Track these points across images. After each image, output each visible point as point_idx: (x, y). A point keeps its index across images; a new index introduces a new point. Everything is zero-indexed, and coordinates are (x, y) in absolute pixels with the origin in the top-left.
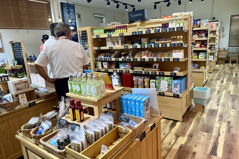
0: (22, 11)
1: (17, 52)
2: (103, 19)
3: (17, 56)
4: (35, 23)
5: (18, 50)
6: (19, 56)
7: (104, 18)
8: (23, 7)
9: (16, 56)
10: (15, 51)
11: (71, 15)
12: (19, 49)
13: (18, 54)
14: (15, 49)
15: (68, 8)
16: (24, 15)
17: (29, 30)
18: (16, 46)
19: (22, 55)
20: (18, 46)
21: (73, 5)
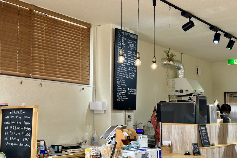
0: (38, 39)
1: (13, 131)
2: (180, 71)
3: (9, 141)
4: (58, 66)
5: (18, 128)
6: (16, 142)
7: (181, 69)
8: (41, 31)
9: (6, 141)
10: (7, 128)
11: (130, 57)
12: (22, 125)
13: (14, 136)
14: (8, 123)
15: (125, 42)
16: (41, 48)
17: (44, 82)
18: (15, 115)
19: (27, 140)
20: (19, 115)
21: (135, 37)
